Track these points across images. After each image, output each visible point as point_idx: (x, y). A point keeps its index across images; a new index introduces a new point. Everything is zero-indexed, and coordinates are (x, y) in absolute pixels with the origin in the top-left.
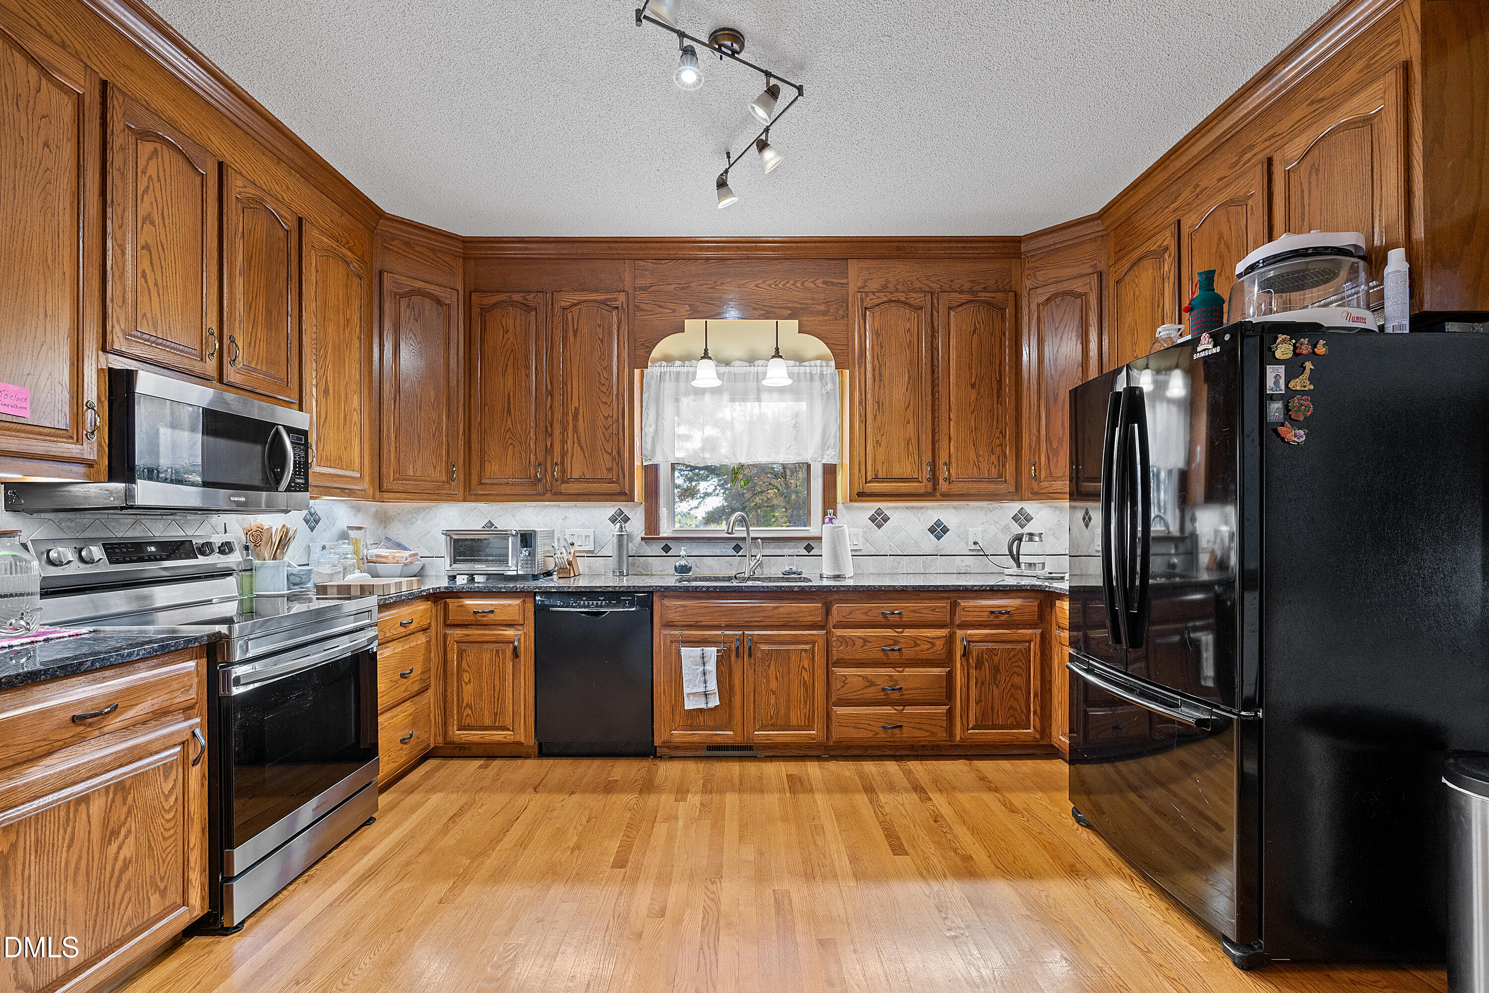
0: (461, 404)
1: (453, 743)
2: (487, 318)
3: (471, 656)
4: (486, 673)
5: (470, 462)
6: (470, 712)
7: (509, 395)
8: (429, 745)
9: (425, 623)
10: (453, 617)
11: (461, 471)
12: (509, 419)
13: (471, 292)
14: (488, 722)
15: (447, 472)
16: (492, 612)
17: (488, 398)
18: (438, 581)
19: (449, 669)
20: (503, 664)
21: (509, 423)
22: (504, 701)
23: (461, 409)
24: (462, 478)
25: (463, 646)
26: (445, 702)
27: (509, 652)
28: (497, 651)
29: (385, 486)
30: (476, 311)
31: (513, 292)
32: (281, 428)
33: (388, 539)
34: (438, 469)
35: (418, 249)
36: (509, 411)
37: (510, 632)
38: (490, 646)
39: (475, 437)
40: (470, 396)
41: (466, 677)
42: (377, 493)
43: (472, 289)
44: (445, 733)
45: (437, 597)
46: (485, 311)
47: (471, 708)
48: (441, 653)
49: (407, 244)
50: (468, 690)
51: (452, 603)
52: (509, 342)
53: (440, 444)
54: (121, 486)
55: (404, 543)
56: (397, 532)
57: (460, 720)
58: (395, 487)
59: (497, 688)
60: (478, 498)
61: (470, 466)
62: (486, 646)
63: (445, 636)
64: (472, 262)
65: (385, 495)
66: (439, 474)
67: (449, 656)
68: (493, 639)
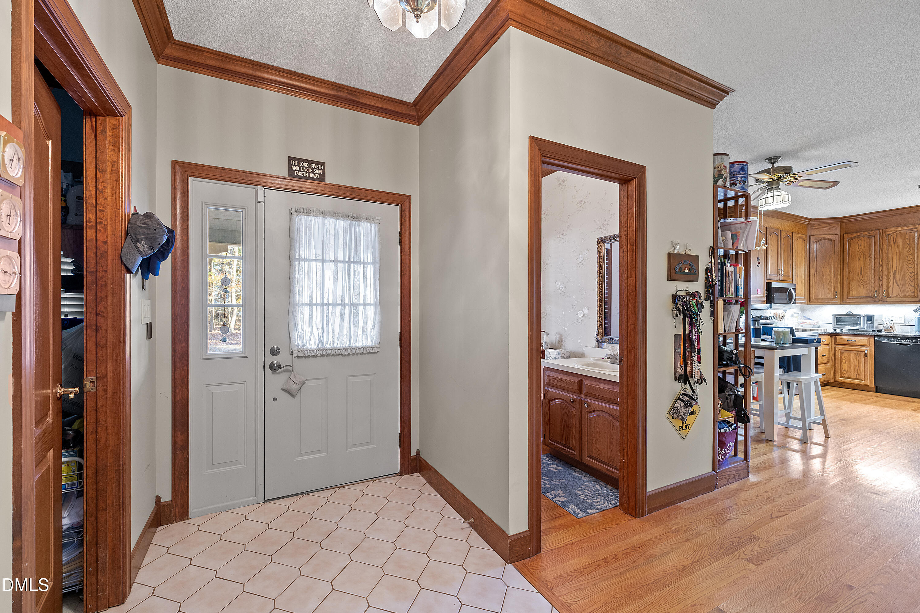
0: (839, 272)
1: (838, 382)
2: (851, 242)
3: (846, 354)
4: (852, 361)
5: (843, 291)
6: (845, 372)
7: (861, 268)
8: (829, 380)
9: (828, 342)
10: (838, 342)
11: (839, 294)
12: (861, 276)
13: (844, 234)
14: (853, 377)
15: (834, 295)
16: (855, 341)
17: (851, 269)
18: (831, 330)
19: (837, 358)
20: (860, 358)
21: (861, 278)
22: (860, 370)
23: (839, 274)
24: (839, 297)
25: (843, 351)
26: (835, 369)
27: (863, 354)
28: (858, 354)
29: (811, 300)
30: (846, 240)
31: (863, 231)
32: (791, 289)
33: (805, 317)
34: (830, 294)
35: (823, 225)
36: (861, 273)
37: (863, 348)
38: (854, 352)
39: (845, 283)
40: (843, 269)
41: (844, 361)
42: (808, 303)
43: (844, 233)
44: (835, 378)
45: (831, 335)
46: (850, 240)
47: (846, 371)
48: (833, 353)
49: (819, 225)
50: (845, 366)
51: (838, 337)
52: (862, 249)
53: (831, 286)
54: (769, 305)
55: (811, 318)
56: (808, 314)
57: (841, 374)
58: (815, 301)
59: (857, 366)
60: (846, 303)
61: (843, 293)
62: (852, 352)
63: (835, 348)
64: (844, 224)
65: (811, 303)
66: (831, 296)
67: (837, 354)
68: (856, 350)
